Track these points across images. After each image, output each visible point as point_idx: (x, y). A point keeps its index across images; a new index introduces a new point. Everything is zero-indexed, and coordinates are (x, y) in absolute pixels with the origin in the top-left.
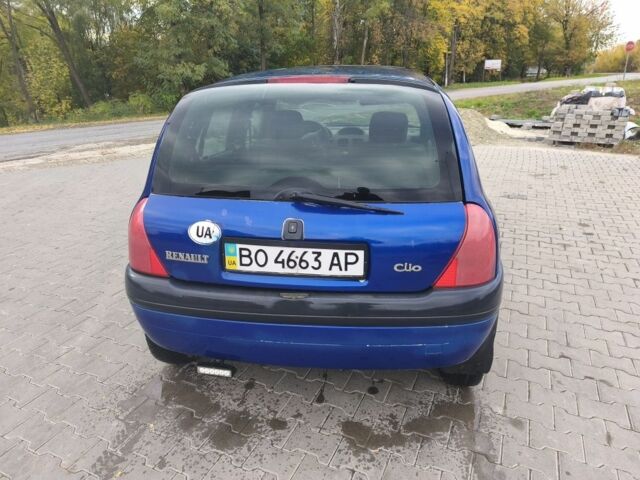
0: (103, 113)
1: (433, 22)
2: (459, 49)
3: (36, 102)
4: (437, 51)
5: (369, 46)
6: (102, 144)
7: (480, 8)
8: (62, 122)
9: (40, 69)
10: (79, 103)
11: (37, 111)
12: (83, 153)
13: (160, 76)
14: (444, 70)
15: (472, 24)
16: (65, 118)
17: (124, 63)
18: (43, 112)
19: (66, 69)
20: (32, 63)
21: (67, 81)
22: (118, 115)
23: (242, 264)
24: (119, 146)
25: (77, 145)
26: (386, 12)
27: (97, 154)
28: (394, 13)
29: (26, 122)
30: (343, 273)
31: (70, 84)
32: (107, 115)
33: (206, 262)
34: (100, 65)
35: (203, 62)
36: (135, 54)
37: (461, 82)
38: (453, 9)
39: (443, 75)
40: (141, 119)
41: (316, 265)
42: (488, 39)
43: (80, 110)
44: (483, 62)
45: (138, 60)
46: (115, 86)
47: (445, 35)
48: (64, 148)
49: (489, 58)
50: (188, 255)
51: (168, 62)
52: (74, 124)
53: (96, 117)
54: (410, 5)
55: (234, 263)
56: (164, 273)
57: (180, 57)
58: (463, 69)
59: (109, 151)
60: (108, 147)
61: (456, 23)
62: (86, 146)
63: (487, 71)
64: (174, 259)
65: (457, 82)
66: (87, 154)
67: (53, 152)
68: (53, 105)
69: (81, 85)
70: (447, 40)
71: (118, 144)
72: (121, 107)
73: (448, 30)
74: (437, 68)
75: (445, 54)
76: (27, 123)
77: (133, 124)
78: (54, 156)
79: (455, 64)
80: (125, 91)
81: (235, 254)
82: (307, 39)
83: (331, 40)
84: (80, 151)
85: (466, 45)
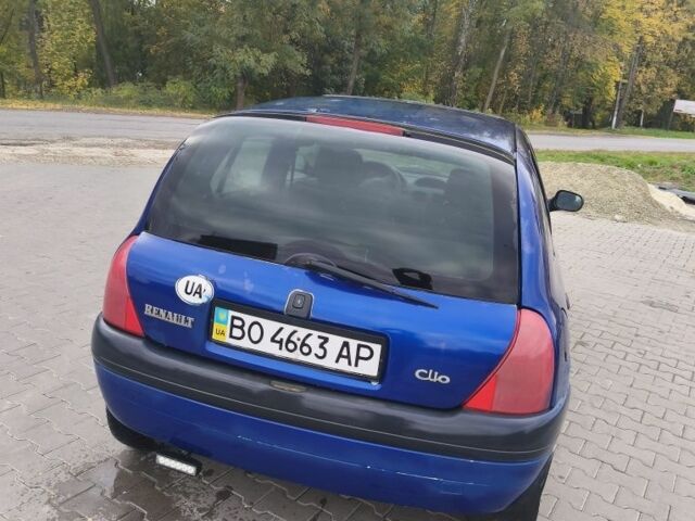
0: (129, 98)
1: (605, 36)
2: (640, 78)
3: (46, 71)
4: (606, 78)
5: (508, 58)
6: (119, 140)
7: (677, 26)
8: (74, 102)
9: (59, 29)
10: (101, 81)
11: (45, 83)
12: (90, 149)
13: (212, 61)
14: (614, 106)
15: (664, 46)
16: (79, 98)
17: (169, 36)
18: (52, 85)
19: (93, 34)
20: (50, 21)
21: (91, 48)
22: (148, 104)
23: (231, 336)
24: (139, 147)
25: (86, 137)
26: (539, 15)
27: (108, 153)
28: (551, 18)
29: (28, 96)
30: (352, 369)
31: (94, 54)
32: (132, 102)
33: (189, 325)
34: (138, 34)
35: (273, 51)
36: (186, 27)
37: (637, 125)
38: (637, 23)
39: (611, 111)
40: (177, 114)
41: (321, 353)
42: (686, 69)
43: (99, 90)
44: (673, 101)
45: (188, 35)
46: (151, 65)
47: (621, 57)
48: (67, 138)
49: (683, 97)
50: (170, 313)
51: (227, 43)
52: (87, 108)
53: (118, 103)
54: (575, 9)
55: (223, 333)
56: (139, 331)
57: (244, 39)
58: (641, 107)
59: (125, 151)
60: (126, 146)
61: (640, 43)
62: (96, 140)
63: (677, 115)
64: (153, 315)
65: (630, 124)
66: (96, 151)
67: (53, 142)
68: (66, 79)
69: (107, 58)
70: (622, 64)
71: (139, 144)
72: (153, 94)
73: (626, 50)
74: (604, 101)
75: (617, 83)
76: (29, 98)
77: (164, 119)
78: (52, 148)
79: (631, 99)
80: (163, 74)
81: (225, 323)
82: (423, 37)
83: (456, 43)
84: (87, 146)
85: (651, 74)
